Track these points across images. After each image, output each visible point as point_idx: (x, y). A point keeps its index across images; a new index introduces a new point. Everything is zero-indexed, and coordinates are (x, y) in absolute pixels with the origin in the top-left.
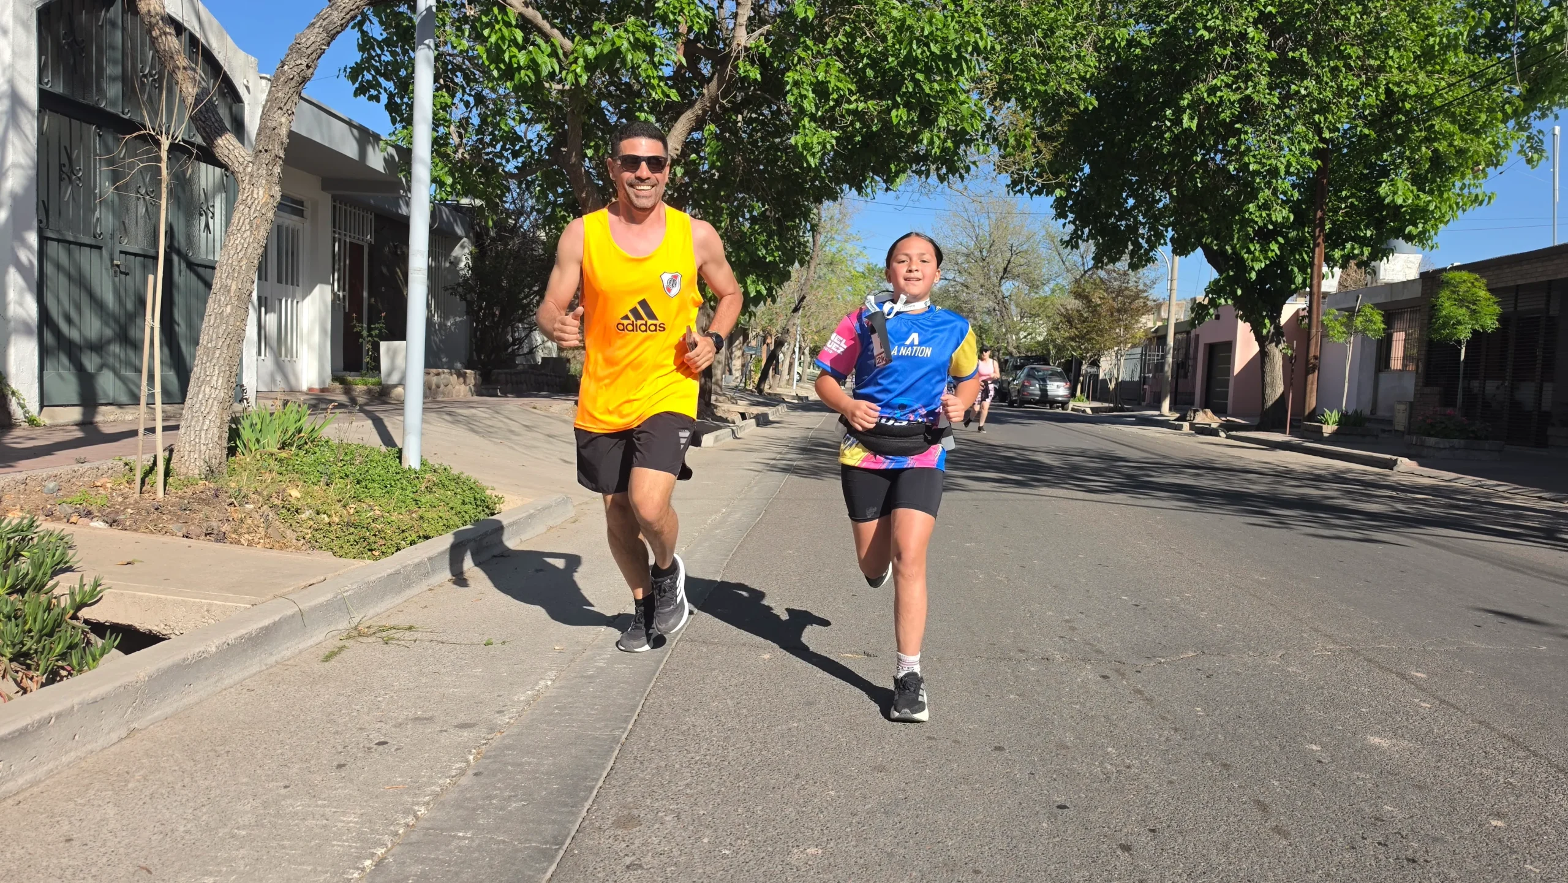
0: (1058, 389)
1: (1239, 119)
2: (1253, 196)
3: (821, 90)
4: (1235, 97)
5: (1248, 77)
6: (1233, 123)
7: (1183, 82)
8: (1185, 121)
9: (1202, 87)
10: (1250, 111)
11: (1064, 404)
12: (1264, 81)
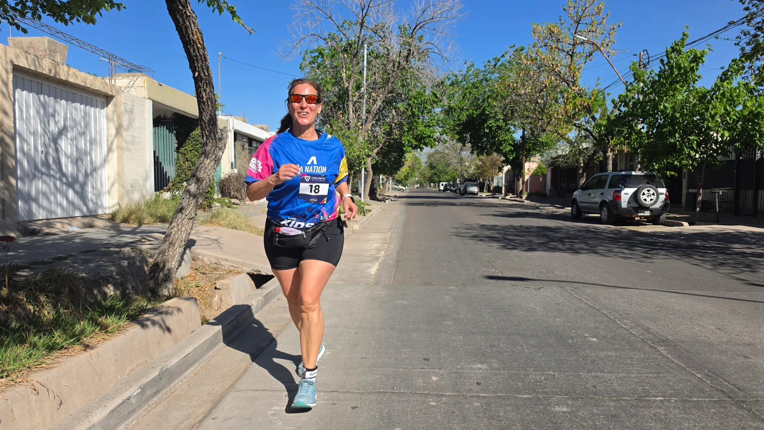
0: (475, 189)
1: (497, 129)
2: (502, 146)
3: (409, 141)
4: (495, 125)
5: (498, 120)
6: (496, 129)
7: (485, 121)
8: (486, 130)
9: (488, 123)
10: (499, 128)
11: (477, 194)
12: (501, 121)
